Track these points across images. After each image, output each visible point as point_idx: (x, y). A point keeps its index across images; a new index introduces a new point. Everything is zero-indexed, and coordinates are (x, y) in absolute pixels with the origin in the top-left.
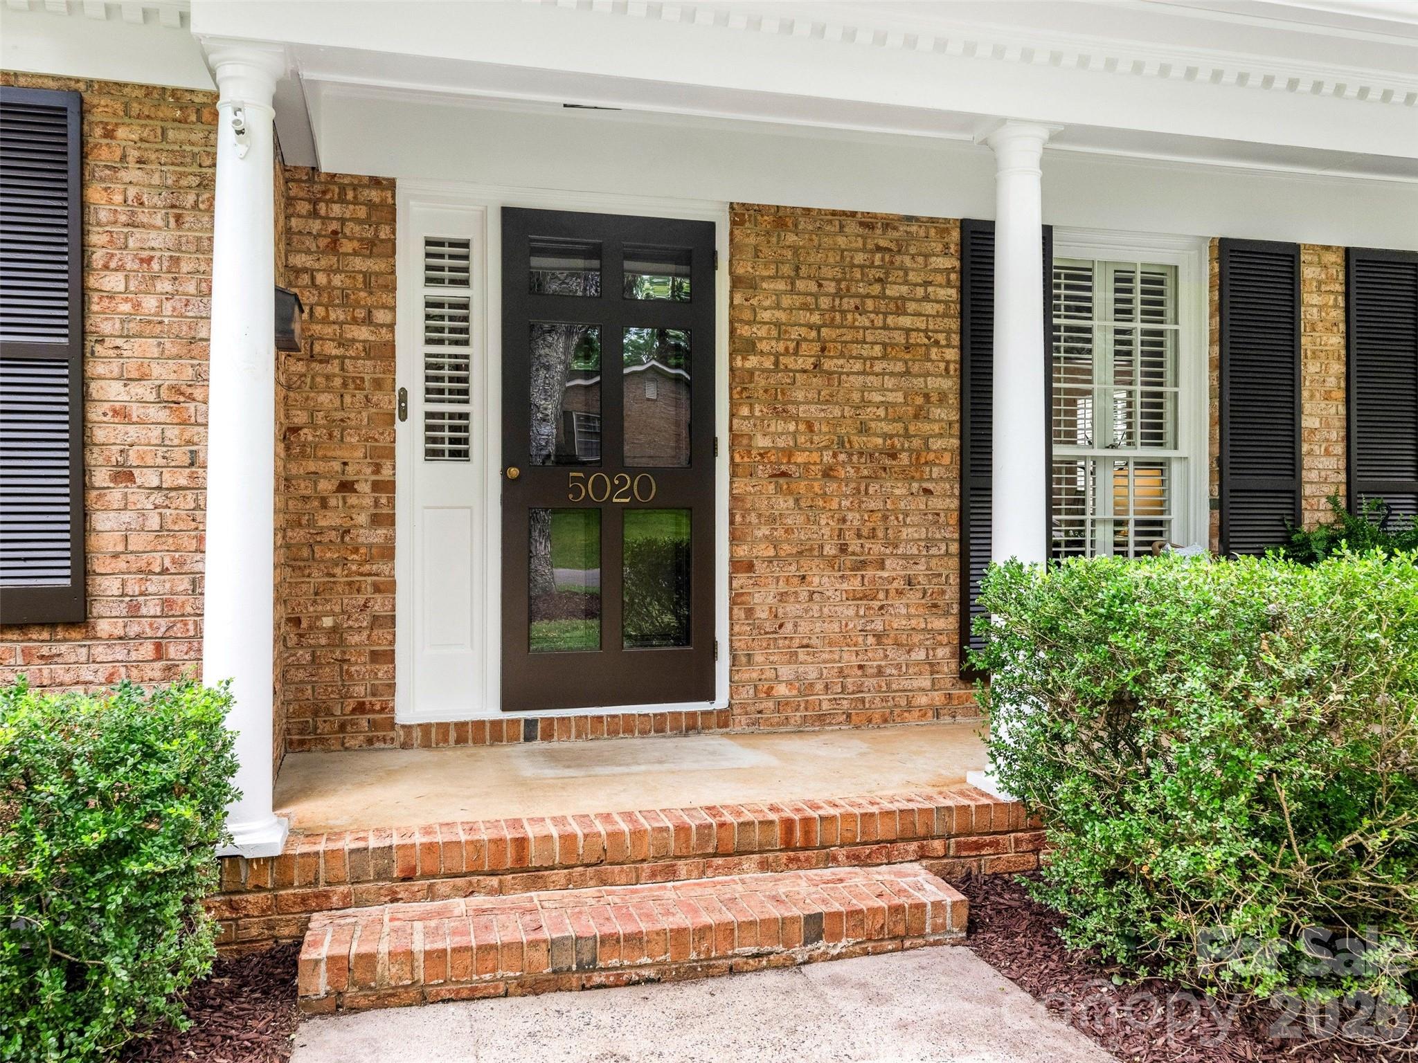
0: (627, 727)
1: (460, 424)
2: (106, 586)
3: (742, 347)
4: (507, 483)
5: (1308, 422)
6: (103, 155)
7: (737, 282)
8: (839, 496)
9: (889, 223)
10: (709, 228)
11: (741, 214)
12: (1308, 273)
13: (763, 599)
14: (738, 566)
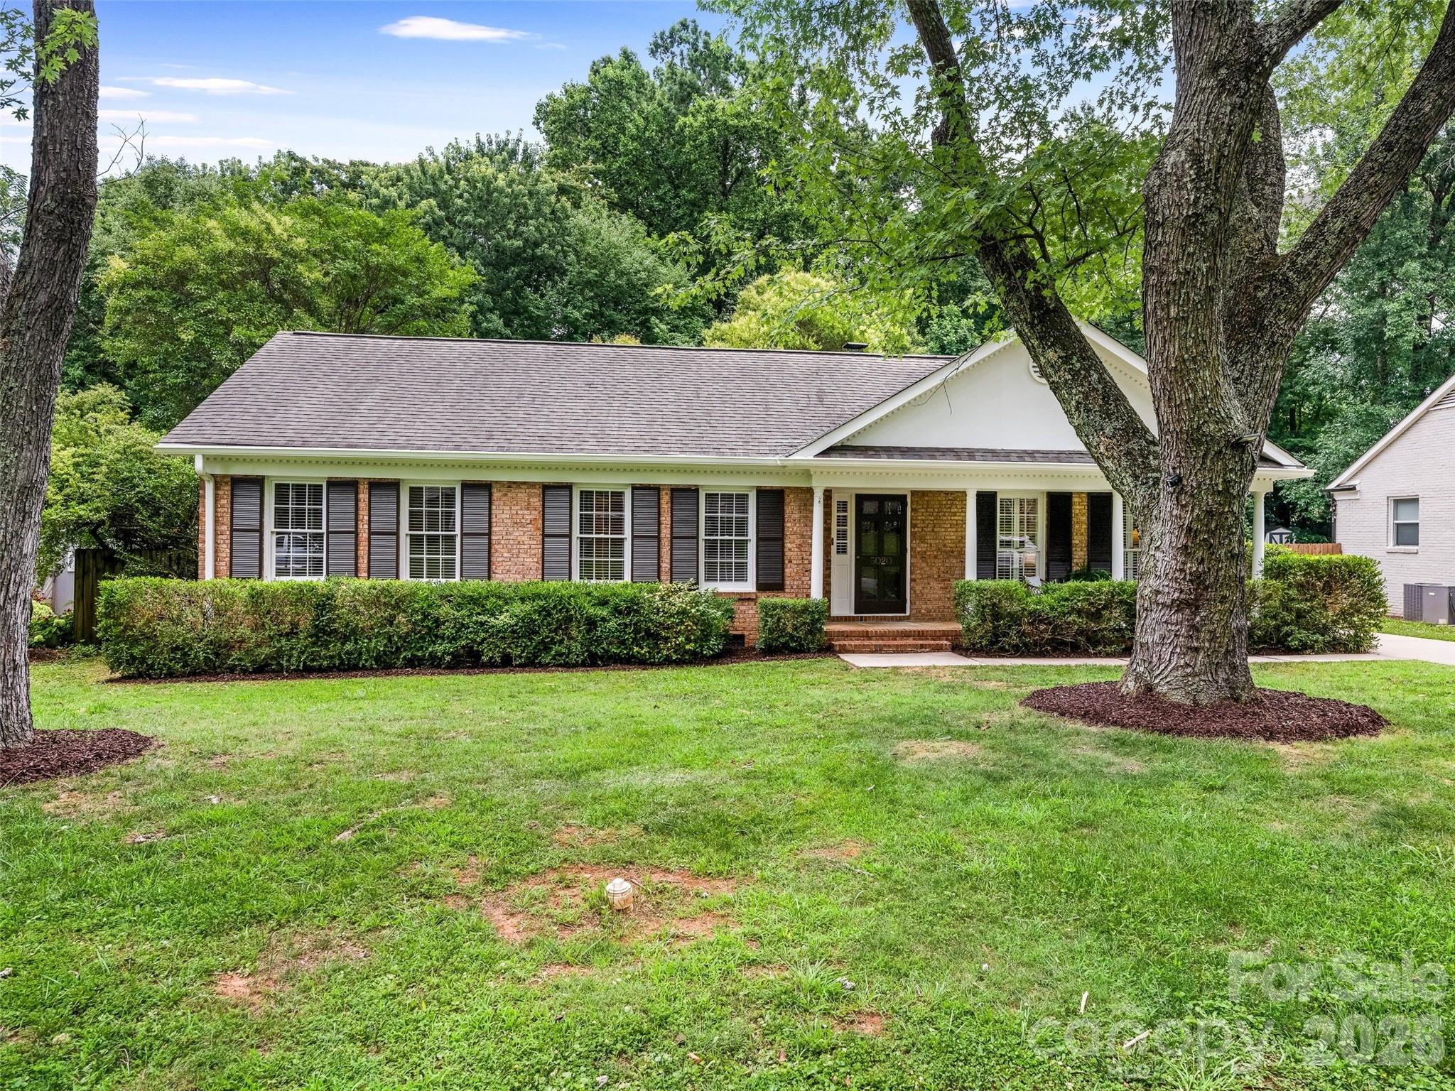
0: (885, 618)
1: (845, 545)
2: (788, 582)
3: (913, 526)
4: (857, 560)
5: (1075, 541)
6: (787, 500)
7: (912, 510)
8: (938, 563)
9: (952, 493)
10: (905, 496)
11: (914, 493)
12: (1075, 500)
13: (919, 588)
14: (912, 580)
